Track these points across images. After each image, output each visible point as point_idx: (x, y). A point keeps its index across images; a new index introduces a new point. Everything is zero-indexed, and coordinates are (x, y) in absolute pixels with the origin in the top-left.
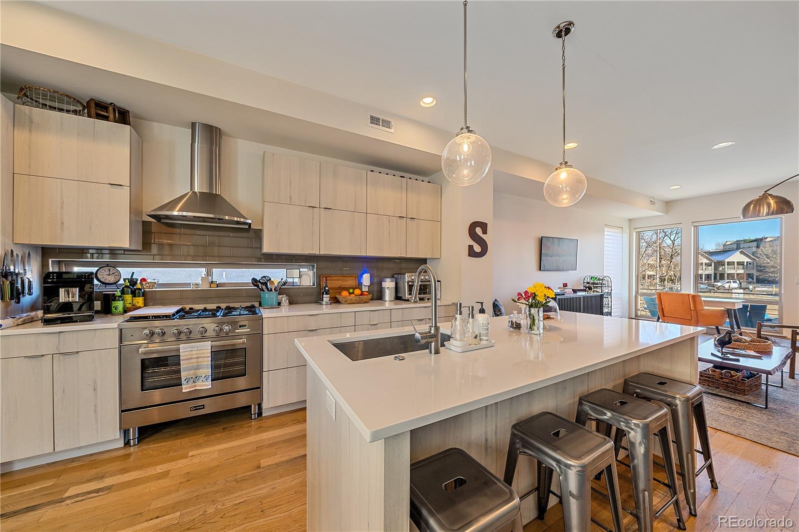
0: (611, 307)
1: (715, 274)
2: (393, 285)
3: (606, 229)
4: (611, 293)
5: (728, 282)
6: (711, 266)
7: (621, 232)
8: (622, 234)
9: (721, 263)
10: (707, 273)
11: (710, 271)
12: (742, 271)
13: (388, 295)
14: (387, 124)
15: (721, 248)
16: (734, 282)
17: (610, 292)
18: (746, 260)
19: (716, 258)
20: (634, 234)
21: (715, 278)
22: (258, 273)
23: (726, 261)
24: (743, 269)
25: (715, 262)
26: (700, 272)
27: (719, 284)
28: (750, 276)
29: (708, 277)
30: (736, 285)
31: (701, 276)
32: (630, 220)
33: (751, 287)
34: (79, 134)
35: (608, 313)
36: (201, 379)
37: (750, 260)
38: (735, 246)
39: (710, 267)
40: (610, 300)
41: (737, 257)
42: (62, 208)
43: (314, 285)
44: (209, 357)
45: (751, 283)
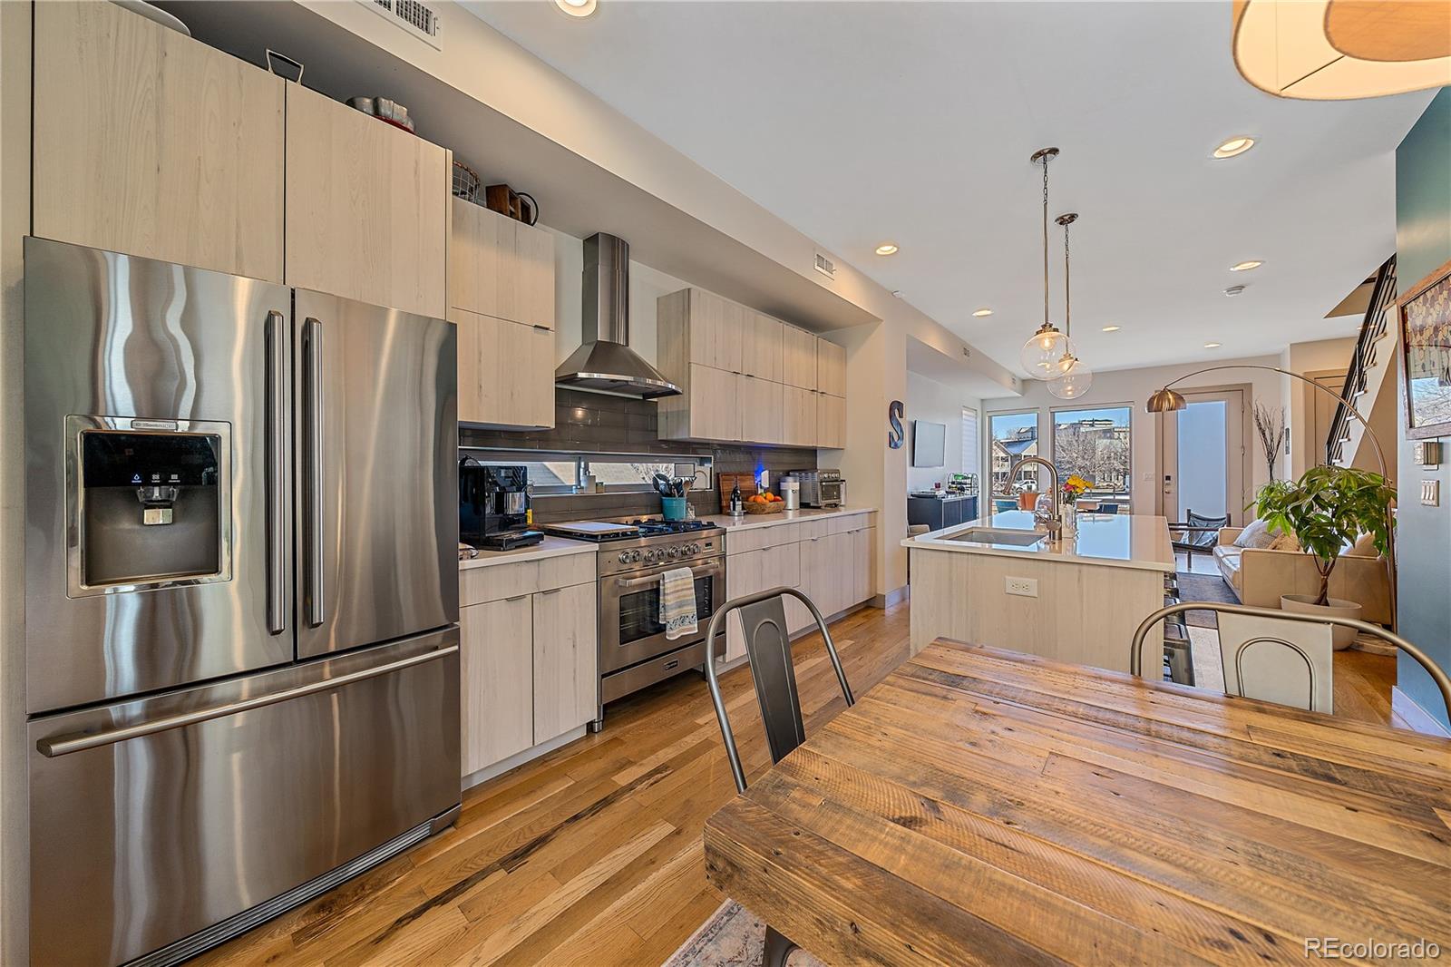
2: (796, 486)
3: (964, 412)
6: (1007, 461)
7: (976, 415)
8: (977, 418)
9: (1017, 458)
11: (1006, 468)
13: (792, 501)
14: (829, 267)
15: (1014, 438)
19: (1014, 450)
20: (987, 418)
22: (668, 470)
23: (1023, 454)
25: (1011, 457)
26: (996, 469)
27: (1017, 486)
31: (997, 474)
32: (982, 400)
34: (498, 242)
36: (687, 620)
38: (1029, 435)
39: (1006, 463)
42: (480, 361)
43: (711, 488)
44: (691, 588)
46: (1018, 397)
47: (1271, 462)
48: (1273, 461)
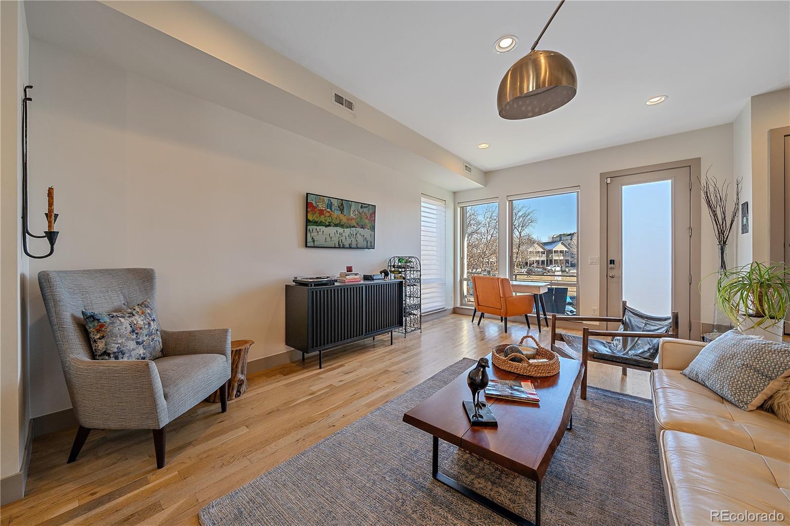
0: (420, 298)
1: (547, 260)
3: (422, 199)
4: (420, 279)
5: (554, 267)
7: (444, 206)
8: (445, 208)
9: (550, 252)
10: (542, 259)
11: (544, 257)
12: (562, 258)
15: (550, 240)
16: (558, 266)
17: (419, 277)
18: (565, 249)
19: (548, 248)
20: (459, 209)
21: (547, 264)
23: (554, 250)
24: (563, 256)
25: (547, 251)
27: (549, 268)
28: (567, 261)
29: (543, 262)
30: (558, 269)
32: (455, 193)
33: (567, 270)
35: (415, 305)
37: (567, 250)
38: (559, 239)
39: (544, 255)
40: (419, 288)
41: (560, 247)
45: (568, 266)
46: (481, 188)
47: (723, 243)
48: (725, 243)
